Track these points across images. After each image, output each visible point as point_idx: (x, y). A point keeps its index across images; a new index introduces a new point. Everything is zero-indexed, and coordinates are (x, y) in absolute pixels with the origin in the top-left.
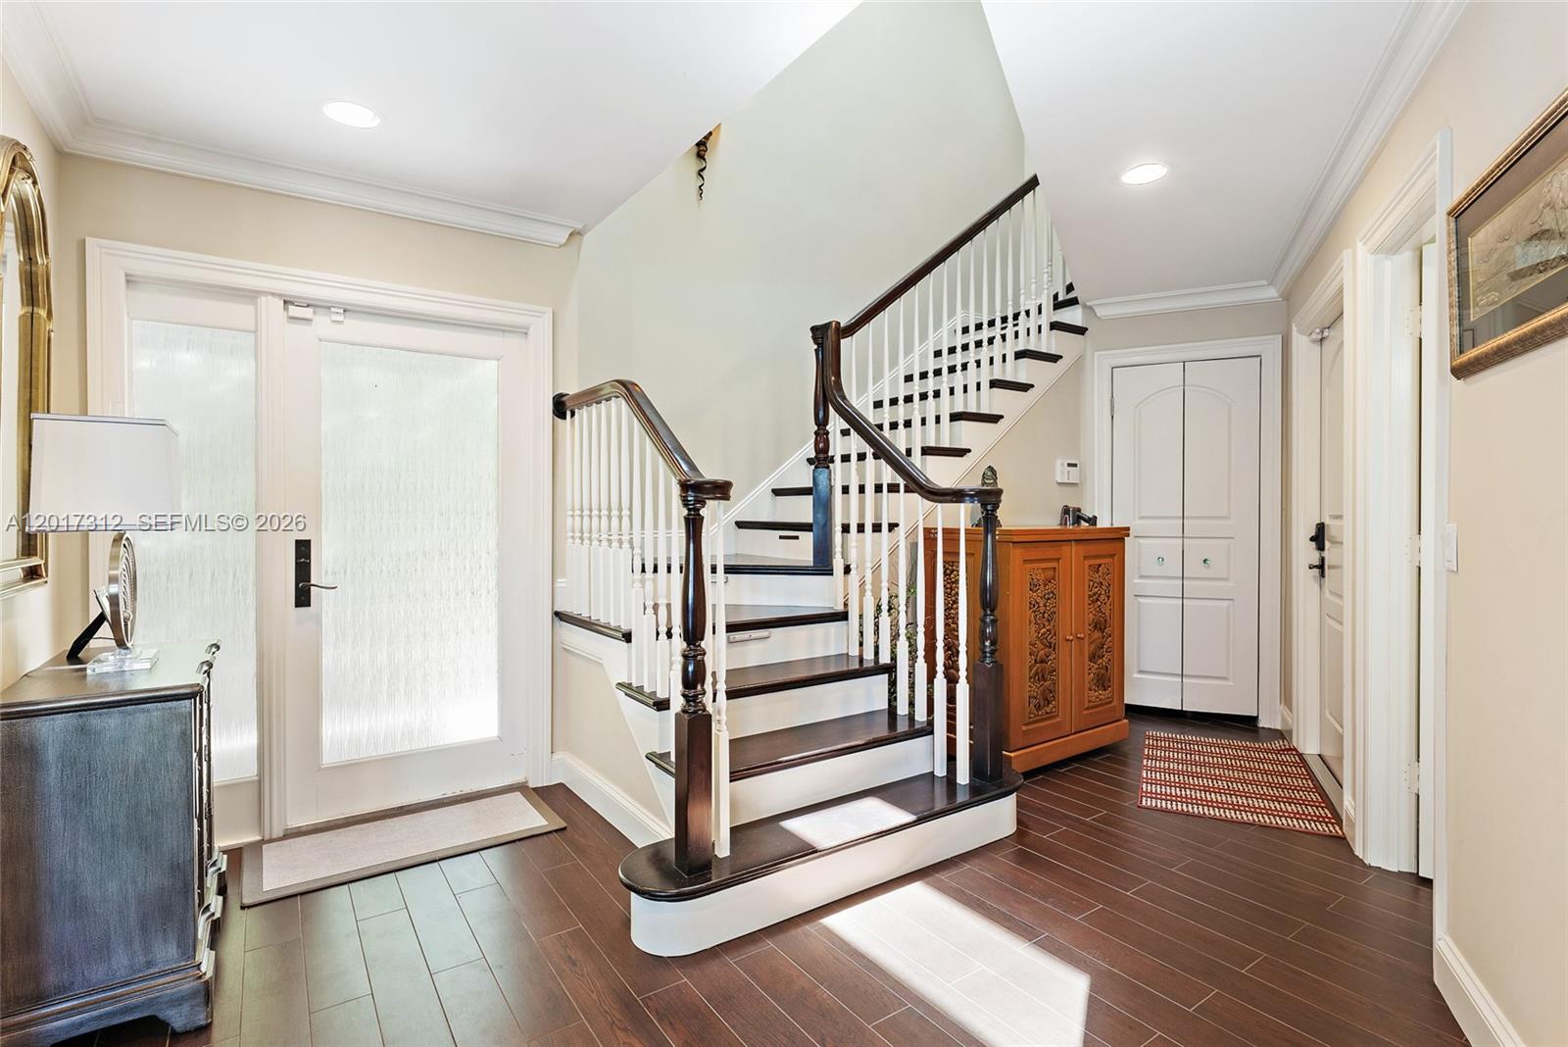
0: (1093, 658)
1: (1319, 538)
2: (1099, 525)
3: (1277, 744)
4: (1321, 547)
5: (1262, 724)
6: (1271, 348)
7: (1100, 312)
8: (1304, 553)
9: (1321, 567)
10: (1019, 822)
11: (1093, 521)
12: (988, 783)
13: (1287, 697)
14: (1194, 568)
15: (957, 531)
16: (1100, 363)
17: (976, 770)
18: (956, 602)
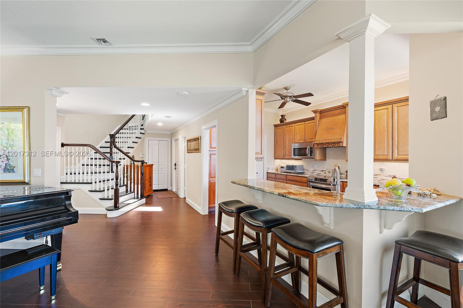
0: (149, 182)
1: (175, 165)
2: (148, 164)
3: (171, 191)
4: (175, 166)
5: (168, 190)
6: (169, 140)
7: (147, 132)
8: (174, 167)
9: (175, 168)
10: (146, 202)
11: (146, 163)
12: (142, 197)
13: (171, 186)
14: (160, 169)
15: (128, 165)
16: (147, 139)
17: (141, 196)
18: (131, 176)
